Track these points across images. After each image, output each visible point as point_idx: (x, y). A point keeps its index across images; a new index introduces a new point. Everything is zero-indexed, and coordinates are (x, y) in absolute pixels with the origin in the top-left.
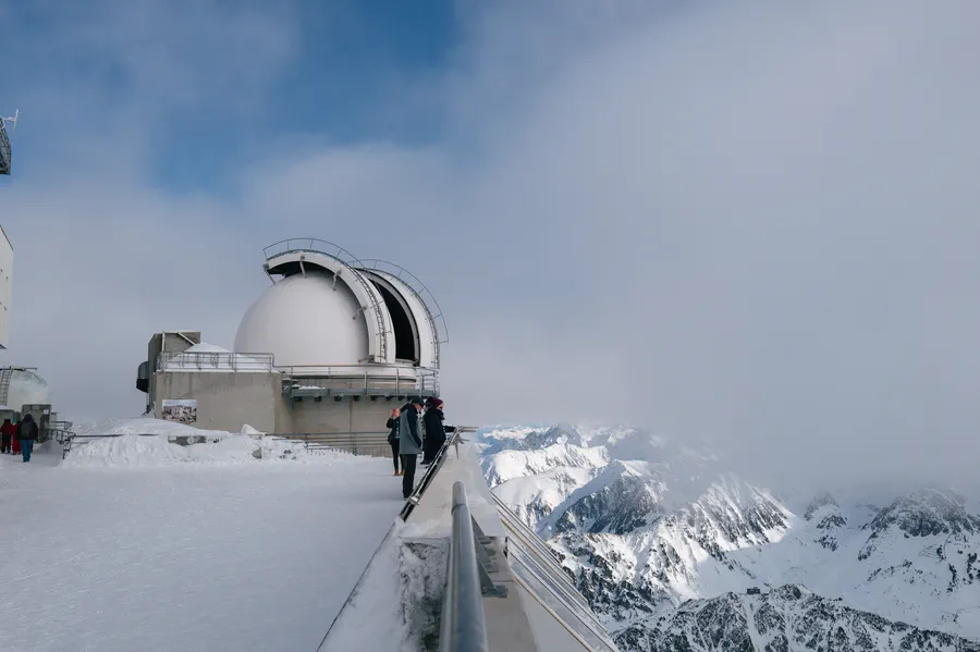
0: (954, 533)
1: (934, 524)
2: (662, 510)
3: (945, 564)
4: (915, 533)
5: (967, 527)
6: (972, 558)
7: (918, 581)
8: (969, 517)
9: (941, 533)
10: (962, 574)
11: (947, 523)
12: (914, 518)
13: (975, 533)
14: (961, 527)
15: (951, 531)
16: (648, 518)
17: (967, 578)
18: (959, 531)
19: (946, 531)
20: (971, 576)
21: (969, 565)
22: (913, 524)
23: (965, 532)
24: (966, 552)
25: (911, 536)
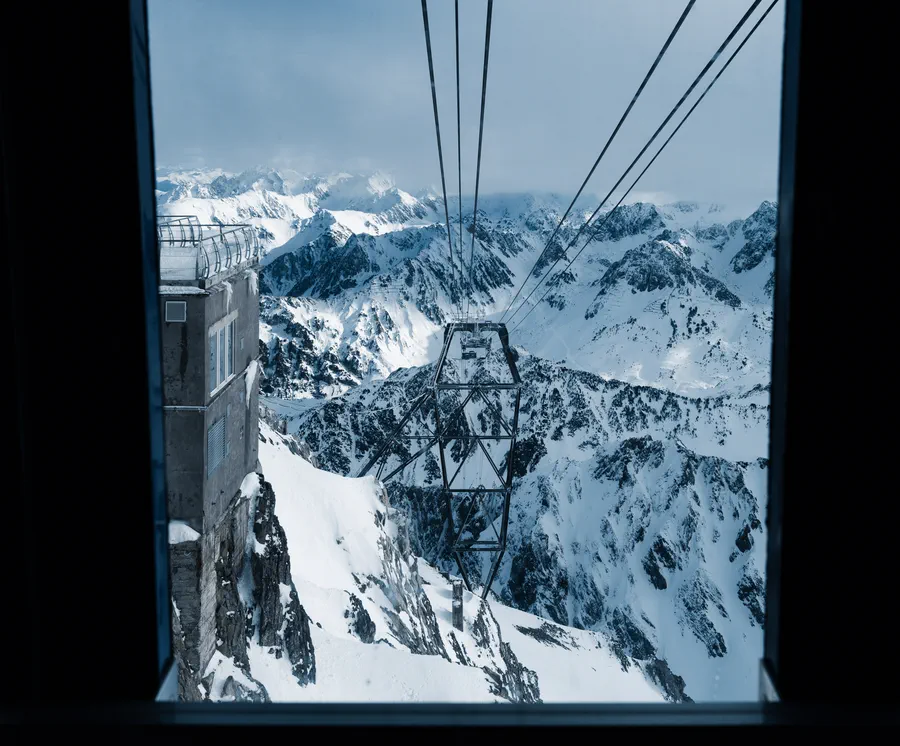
0: (678, 286)
1: (660, 277)
2: (376, 268)
3: (667, 319)
4: (642, 288)
5: (691, 280)
6: (693, 312)
7: (641, 338)
8: (694, 269)
9: (667, 286)
10: (682, 329)
11: (672, 277)
12: (643, 272)
13: (698, 286)
14: (685, 280)
15: (675, 285)
16: (359, 277)
17: (687, 333)
18: (683, 284)
19: (671, 285)
20: (690, 331)
21: (690, 319)
22: (641, 279)
23: (688, 285)
24: (688, 305)
25: (638, 291)
